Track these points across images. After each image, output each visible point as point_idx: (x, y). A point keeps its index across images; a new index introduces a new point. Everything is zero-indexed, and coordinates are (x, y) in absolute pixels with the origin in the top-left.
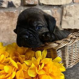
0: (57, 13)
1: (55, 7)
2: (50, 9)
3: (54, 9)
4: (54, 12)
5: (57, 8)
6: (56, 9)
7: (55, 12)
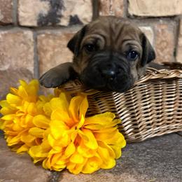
0: (167, 32)
1: (161, 21)
2: (151, 24)
3: (160, 25)
4: (160, 30)
5: (166, 23)
6: (163, 24)
7: (162, 30)
